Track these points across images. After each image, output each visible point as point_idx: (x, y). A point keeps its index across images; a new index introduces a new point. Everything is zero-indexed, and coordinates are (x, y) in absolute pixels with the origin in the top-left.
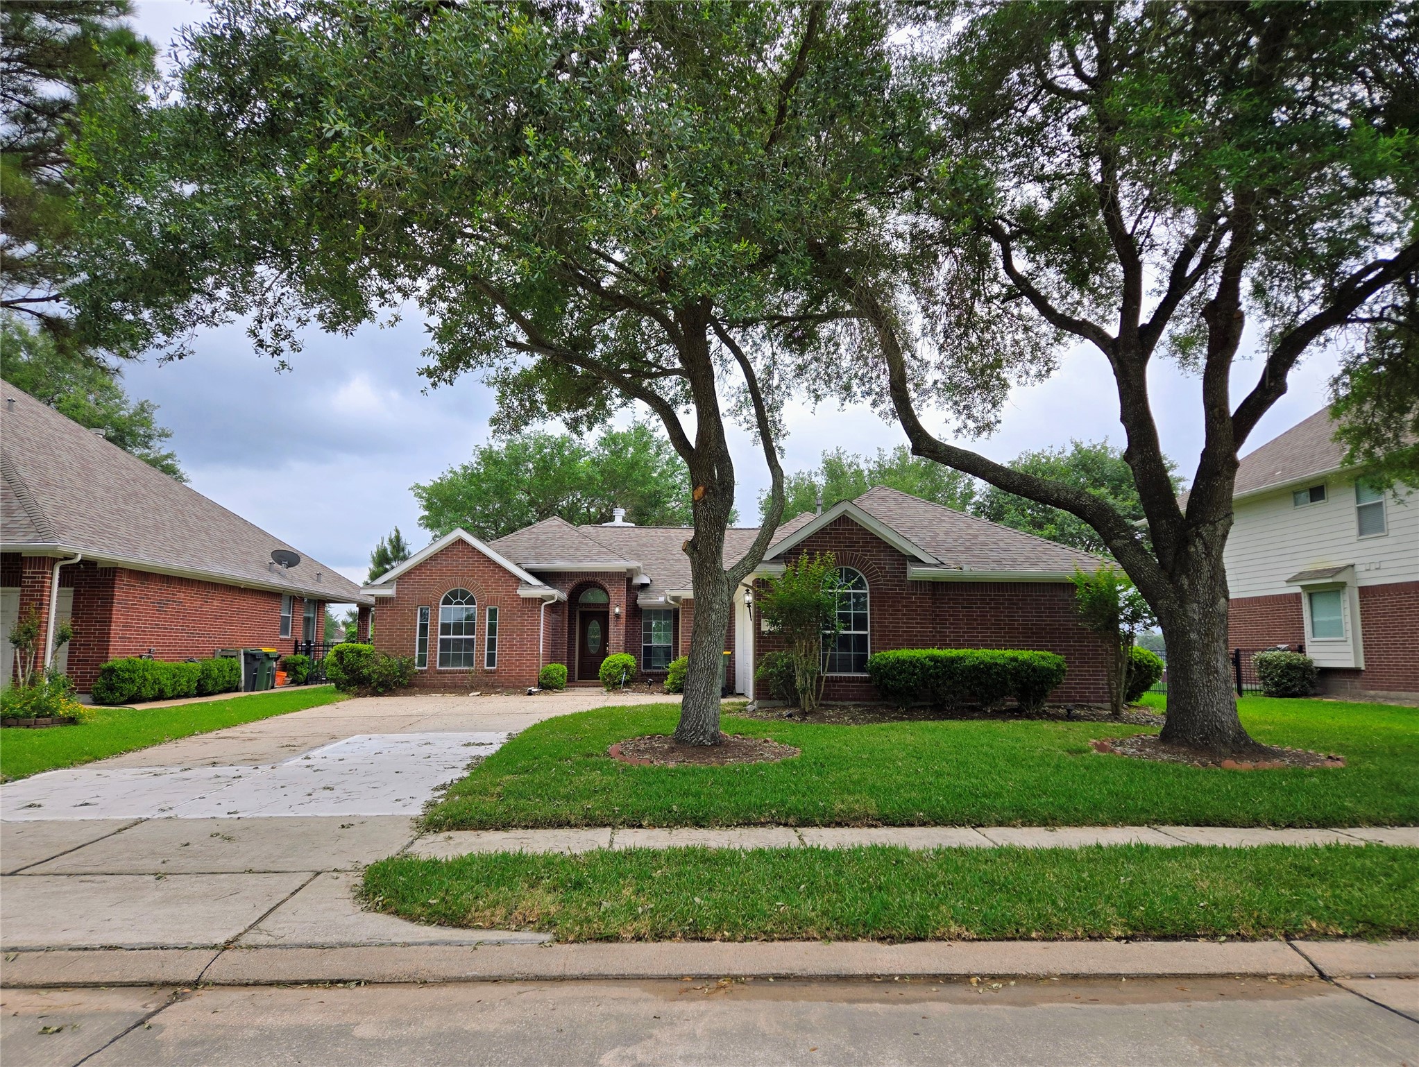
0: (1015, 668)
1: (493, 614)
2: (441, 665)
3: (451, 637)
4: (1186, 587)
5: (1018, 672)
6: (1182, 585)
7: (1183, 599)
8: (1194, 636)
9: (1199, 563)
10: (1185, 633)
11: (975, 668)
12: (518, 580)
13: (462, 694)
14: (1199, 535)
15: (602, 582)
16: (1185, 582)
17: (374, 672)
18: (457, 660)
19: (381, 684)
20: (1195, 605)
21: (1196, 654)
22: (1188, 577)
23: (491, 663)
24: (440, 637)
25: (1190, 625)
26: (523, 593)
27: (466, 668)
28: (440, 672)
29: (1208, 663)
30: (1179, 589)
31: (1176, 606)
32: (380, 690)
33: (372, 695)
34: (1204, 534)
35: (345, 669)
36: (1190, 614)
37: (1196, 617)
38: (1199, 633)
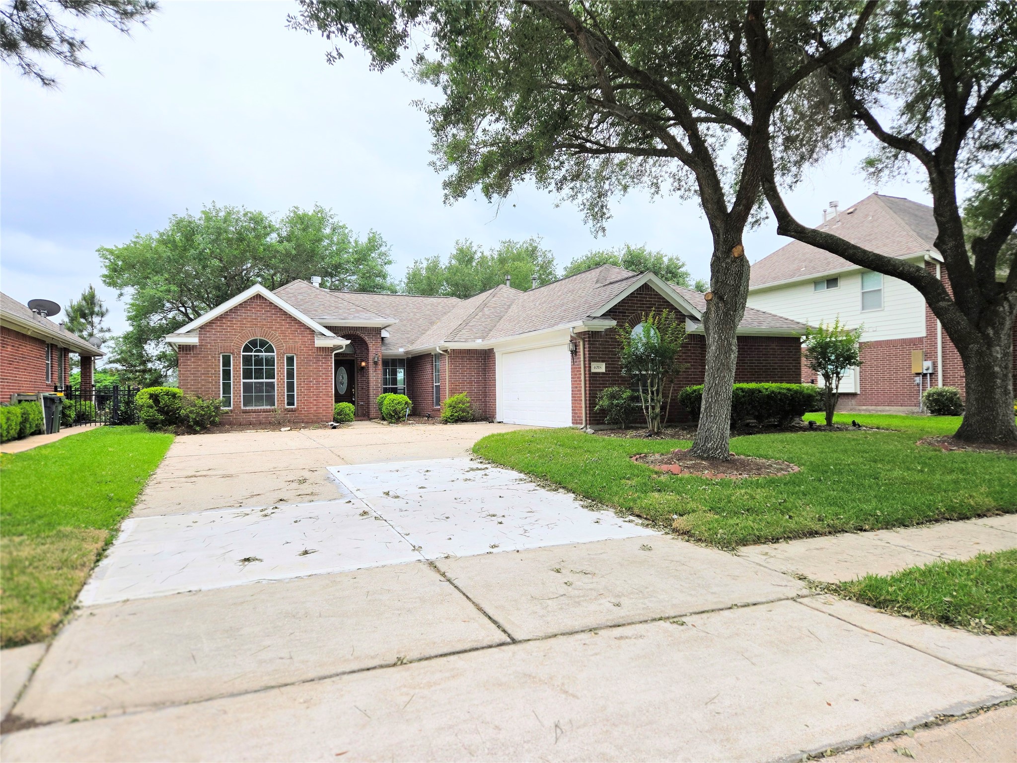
0: (791, 395)
1: (290, 360)
2: (244, 405)
3: (253, 380)
4: (991, 335)
5: (793, 398)
6: (988, 334)
7: (989, 344)
8: (997, 369)
9: (1004, 319)
10: (991, 367)
11: (769, 396)
12: (312, 332)
13: (273, 430)
14: (1006, 299)
15: (363, 336)
16: (991, 332)
17: (191, 412)
18: (259, 400)
19: (197, 423)
20: (998, 348)
21: (999, 381)
22: (993, 328)
23: (291, 403)
24: (242, 381)
25: (994, 361)
26: (319, 343)
27: (268, 407)
28: (245, 412)
29: (1006, 387)
30: (986, 337)
31: (984, 349)
32: (198, 428)
33: (189, 433)
34: (1010, 298)
35: (161, 411)
36: (994, 354)
37: (999, 356)
38: (1000, 367)
